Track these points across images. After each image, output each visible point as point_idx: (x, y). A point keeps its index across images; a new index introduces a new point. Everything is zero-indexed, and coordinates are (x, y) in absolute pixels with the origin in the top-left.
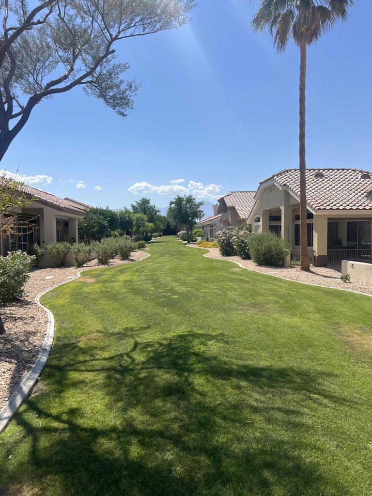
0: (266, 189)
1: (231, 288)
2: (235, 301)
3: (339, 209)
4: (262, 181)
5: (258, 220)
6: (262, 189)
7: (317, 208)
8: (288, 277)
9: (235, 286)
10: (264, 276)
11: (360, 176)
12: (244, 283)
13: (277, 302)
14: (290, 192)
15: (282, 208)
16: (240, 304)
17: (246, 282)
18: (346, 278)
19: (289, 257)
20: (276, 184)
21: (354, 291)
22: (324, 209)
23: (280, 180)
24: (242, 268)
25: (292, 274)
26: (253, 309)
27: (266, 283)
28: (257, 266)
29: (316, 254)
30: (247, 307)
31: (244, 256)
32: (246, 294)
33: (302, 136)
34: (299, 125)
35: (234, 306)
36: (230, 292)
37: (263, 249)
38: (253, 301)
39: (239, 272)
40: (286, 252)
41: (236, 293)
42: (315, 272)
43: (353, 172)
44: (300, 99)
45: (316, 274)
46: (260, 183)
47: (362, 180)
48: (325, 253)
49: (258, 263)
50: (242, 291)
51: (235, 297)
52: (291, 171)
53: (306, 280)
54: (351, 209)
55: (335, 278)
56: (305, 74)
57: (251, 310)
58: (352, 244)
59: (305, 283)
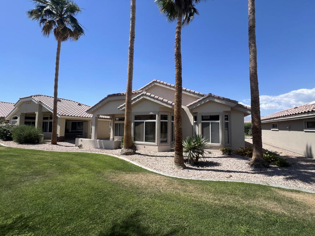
0: (24, 102)
1: (5, 163)
2: (15, 174)
3: (66, 115)
4: (21, 98)
5: (16, 118)
6: (21, 102)
7: (61, 114)
8: (45, 149)
9: (7, 161)
10: (28, 150)
11: (77, 104)
12: (15, 157)
13: (52, 167)
14: (43, 105)
15: (37, 113)
16: (22, 175)
17: (16, 156)
18: (80, 147)
19: (43, 138)
20: (33, 100)
21: (87, 152)
22: (65, 115)
23: (37, 99)
24: (6, 147)
25: (47, 147)
26: (37, 177)
27: (34, 154)
28: (19, 144)
29: (59, 136)
30: (31, 177)
31: (5, 139)
32: (22, 165)
33: (56, 80)
34: (55, 74)
35: (18, 178)
36: (6, 167)
37: (25, 134)
38: (32, 170)
39: (5, 150)
40: (40, 135)
41: (12, 166)
42: (59, 144)
43: (74, 102)
44: (56, 63)
45: (60, 145)
46: (20, 99)
47: (79, 106)
48: (63, 135)
49: (20, 142)
50: (16, 164)
51: (13, 170)
52: (42, 96)
53: (58, 149)
54: (77, 116)
55: (72, 146)
56: (59, 53)
57: (35, 179)
58: (74, 131)
59: (58, 151)
